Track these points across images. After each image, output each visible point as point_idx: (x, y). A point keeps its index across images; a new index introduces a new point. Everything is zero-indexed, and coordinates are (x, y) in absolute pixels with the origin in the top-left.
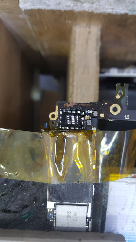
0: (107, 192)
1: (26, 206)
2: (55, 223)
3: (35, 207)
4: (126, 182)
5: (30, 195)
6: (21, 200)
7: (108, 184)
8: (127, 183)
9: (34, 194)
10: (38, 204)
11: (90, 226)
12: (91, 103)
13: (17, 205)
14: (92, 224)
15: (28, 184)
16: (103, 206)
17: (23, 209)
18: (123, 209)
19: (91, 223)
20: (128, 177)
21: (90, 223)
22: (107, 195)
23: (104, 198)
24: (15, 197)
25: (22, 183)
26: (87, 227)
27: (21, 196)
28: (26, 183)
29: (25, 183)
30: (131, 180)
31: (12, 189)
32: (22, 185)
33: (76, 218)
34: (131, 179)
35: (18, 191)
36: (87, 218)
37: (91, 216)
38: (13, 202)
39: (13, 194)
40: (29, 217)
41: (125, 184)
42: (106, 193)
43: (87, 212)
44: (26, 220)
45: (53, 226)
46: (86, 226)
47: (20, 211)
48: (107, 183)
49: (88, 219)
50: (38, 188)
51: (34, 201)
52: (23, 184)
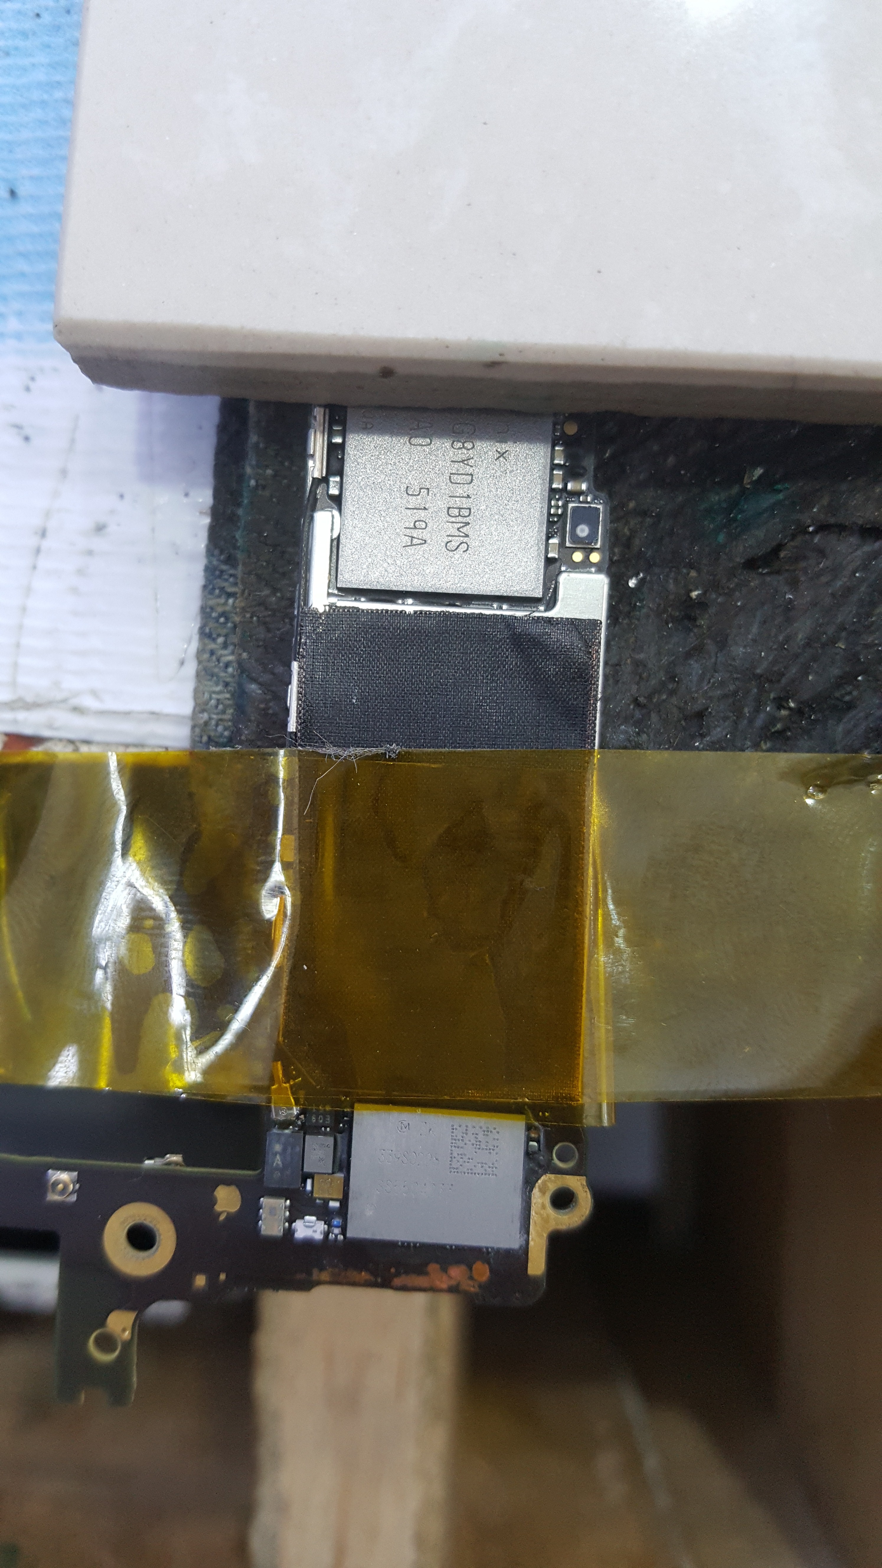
0: (206, 656)
1: (751, 564)
2: (553, 467)
3: (691, 566)
4: (77, 710)
5: (722, 644)
6: (789, 608)
7: (203, 711)
8: (75, 702)
9: (697, 650)
10: (671, 586)
11: (317, 444)
12: (306, 1286)
13: (819, 575)
14: (303, 455)
15: (740, 715)
16: (231, 560)
17: (779, 547)
18: (100, 528)
19: (310, 463)
20: (71, 742)
21: (315, 468)
22: (205, 634)
23: (223, 614)
24: (831, 630)
25: (779, 726)
26: (338, 440)
27: (787, 640)
28: (751, 721)
29: (759, 722)
30: (50, 727)
31: (848, 678)
32: (784, 712)
33: (413, 502)
34: (46, 733)
35: (806, 670)
36: (337, 501)
37: (312, 518)
38: (848, 591)
39: (842, 645)
40: (735, 490)
41: (89, 702)
42: (212, 653)
43: (336, 544)
44: (759, 471)
45: (570, 444)
46: (342, 446)
47: (794, 537)
48: (205, 716)
49: (334, 491)
50: (672, 693)
51: (702, 604)
52: (773, 720)
